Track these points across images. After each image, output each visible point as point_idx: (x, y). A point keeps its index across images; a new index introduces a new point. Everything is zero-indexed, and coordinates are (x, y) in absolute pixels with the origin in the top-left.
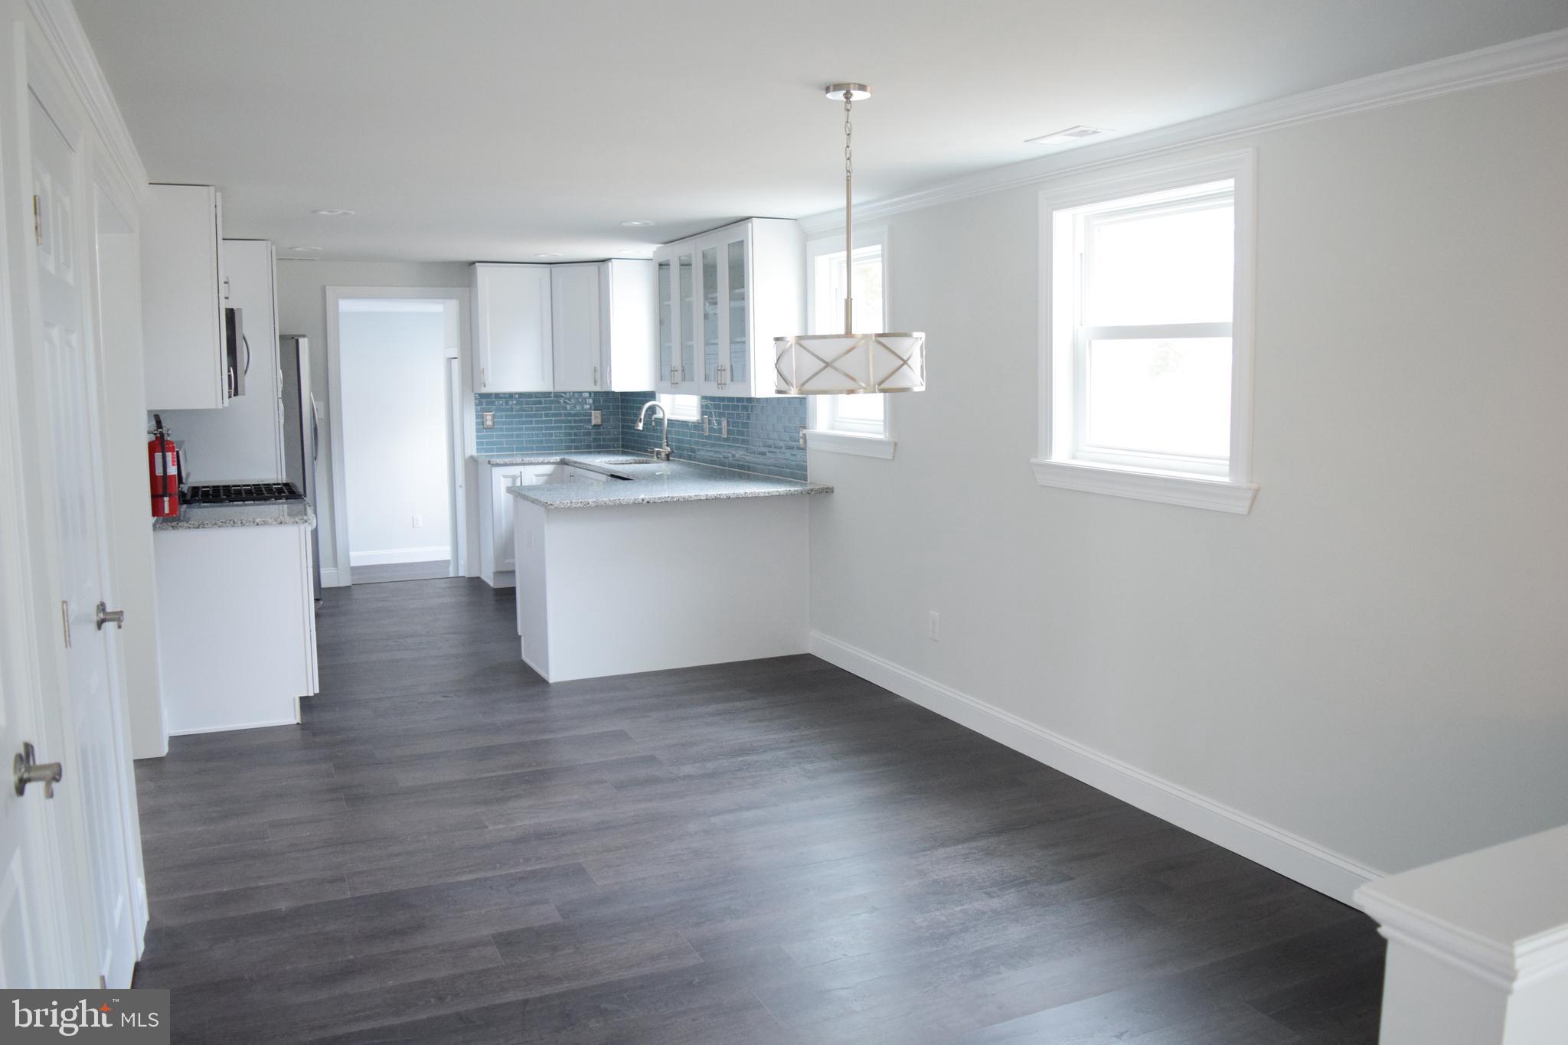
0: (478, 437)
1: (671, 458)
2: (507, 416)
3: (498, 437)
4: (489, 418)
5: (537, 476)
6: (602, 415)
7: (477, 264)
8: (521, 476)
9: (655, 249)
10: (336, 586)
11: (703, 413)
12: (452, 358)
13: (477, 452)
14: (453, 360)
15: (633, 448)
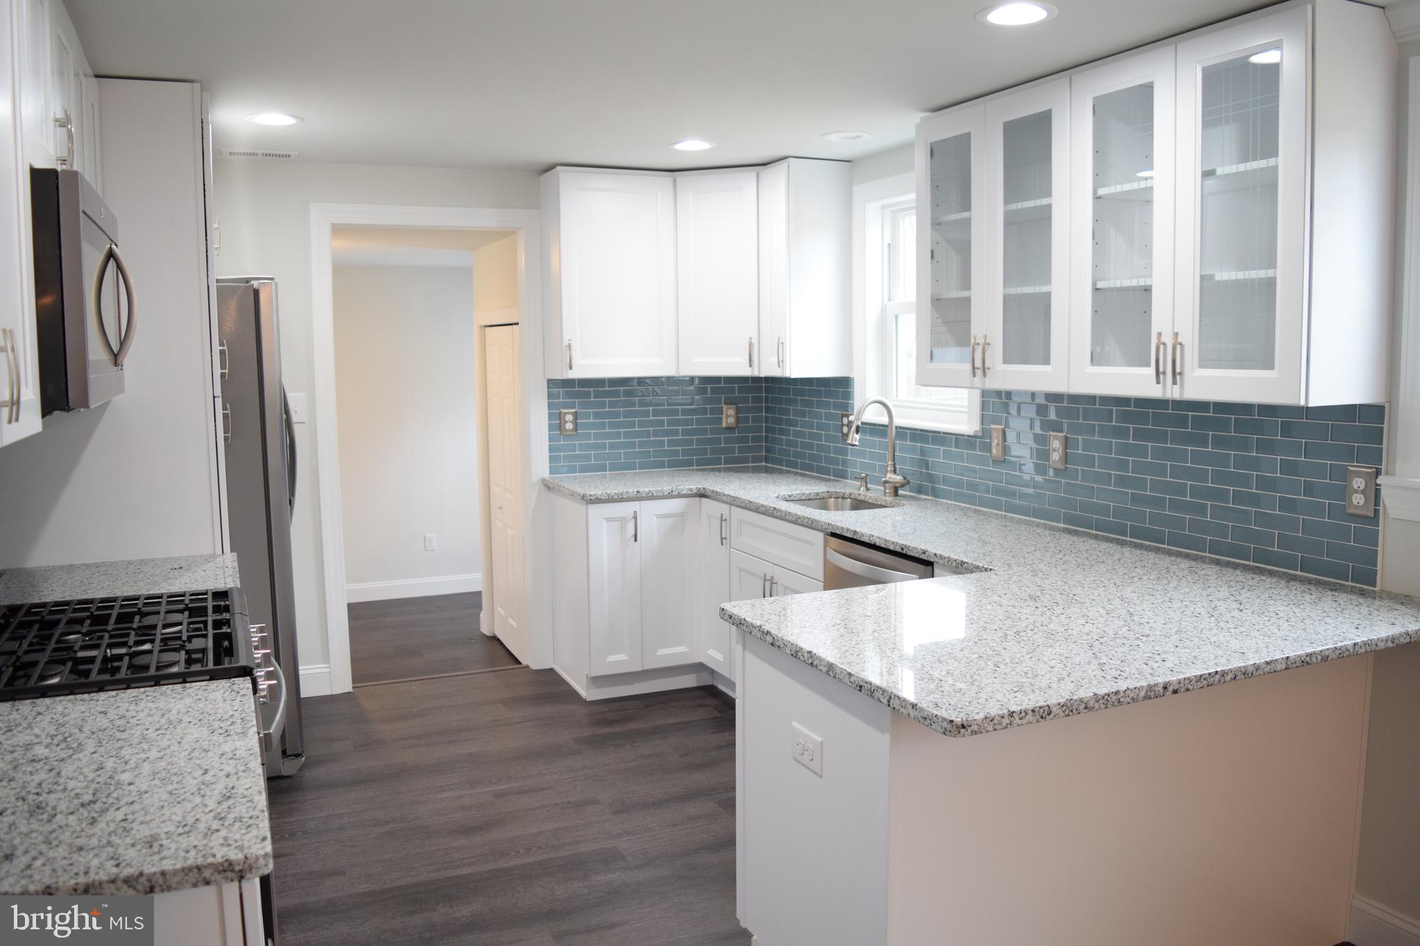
0: (551, 449)
1: (900, 492)
2: (596, 415)
3: (582, 447)
4: (569, 418)
5: (659, 517)
6: (738, 411)
7: (559, 168)
8: (635, 518)
9: (918, 121)
10: (328, 693)
11: (983, 420)
12: (486, 326)
13: (551, 473)
14: (487, 329)
15: (820, 470)
